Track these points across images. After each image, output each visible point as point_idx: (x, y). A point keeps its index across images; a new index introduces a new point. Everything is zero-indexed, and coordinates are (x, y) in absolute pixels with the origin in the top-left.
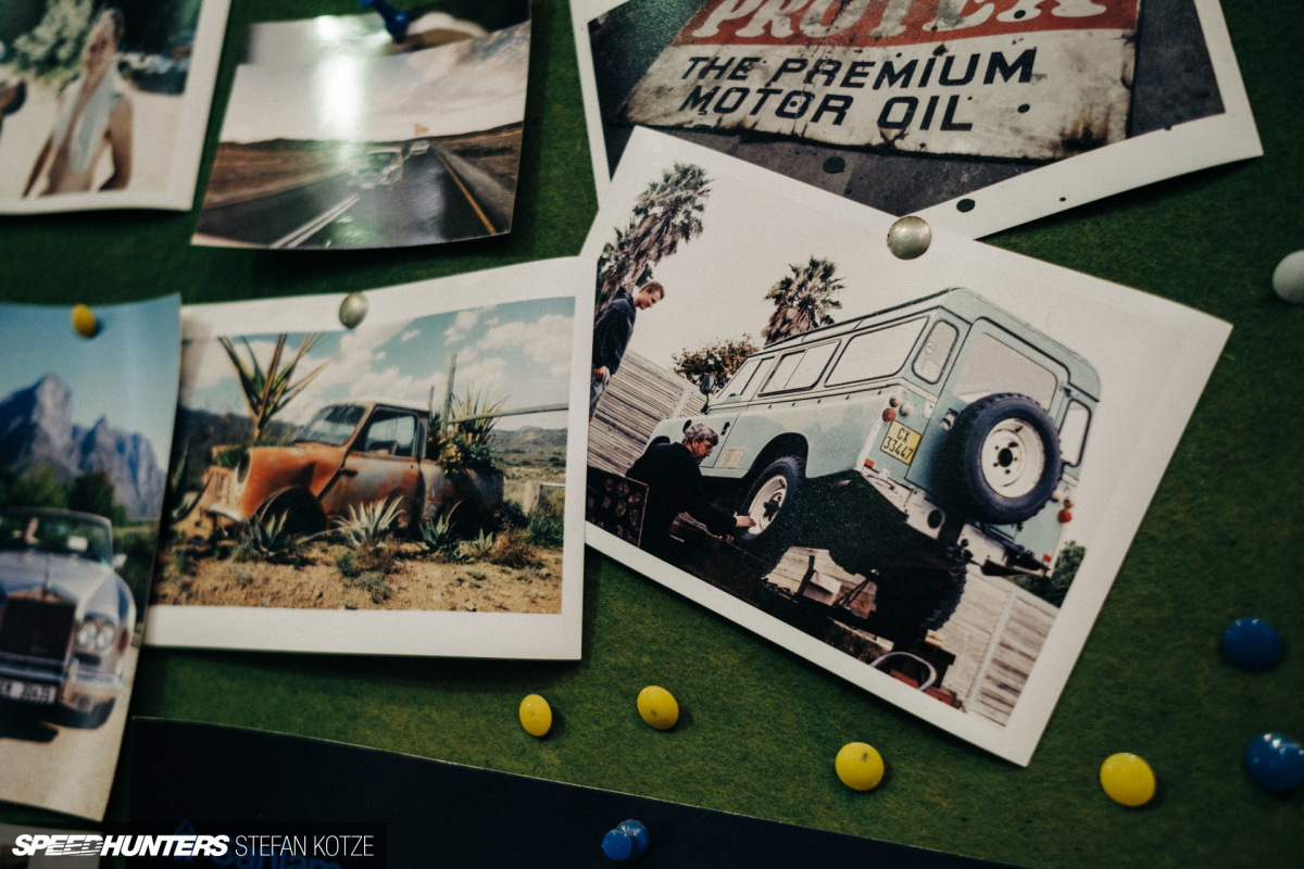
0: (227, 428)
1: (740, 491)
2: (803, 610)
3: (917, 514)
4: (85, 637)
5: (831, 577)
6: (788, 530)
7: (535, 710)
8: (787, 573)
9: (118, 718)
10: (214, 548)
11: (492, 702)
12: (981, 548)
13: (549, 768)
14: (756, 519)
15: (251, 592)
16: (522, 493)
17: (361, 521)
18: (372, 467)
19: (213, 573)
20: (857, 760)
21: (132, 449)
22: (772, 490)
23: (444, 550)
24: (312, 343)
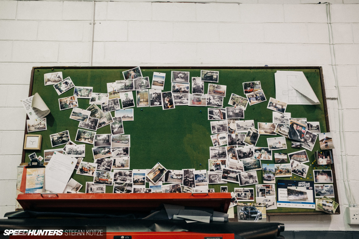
0: (277, 169)
1: (297, 171)
2: (299, 174)
3: (302, 172)
4: (272, 177)
5: (300, 173)
6: (298, 172)
7: (291, 178)
8: (298, 173)
9: (275, 180)
10: (278, 173)
11: (289, 178)
12: (304, 172)
13: (291, 180)
14: (297, 172)
15: (280, 175)
16: (290, 171)
17: (284, 172)
18: (283, 170)
19: (278, 174)
20: (301, 178)
21: (272, 170)
22: (298, 171)
23: (288, 173)
24: (279, 166)
